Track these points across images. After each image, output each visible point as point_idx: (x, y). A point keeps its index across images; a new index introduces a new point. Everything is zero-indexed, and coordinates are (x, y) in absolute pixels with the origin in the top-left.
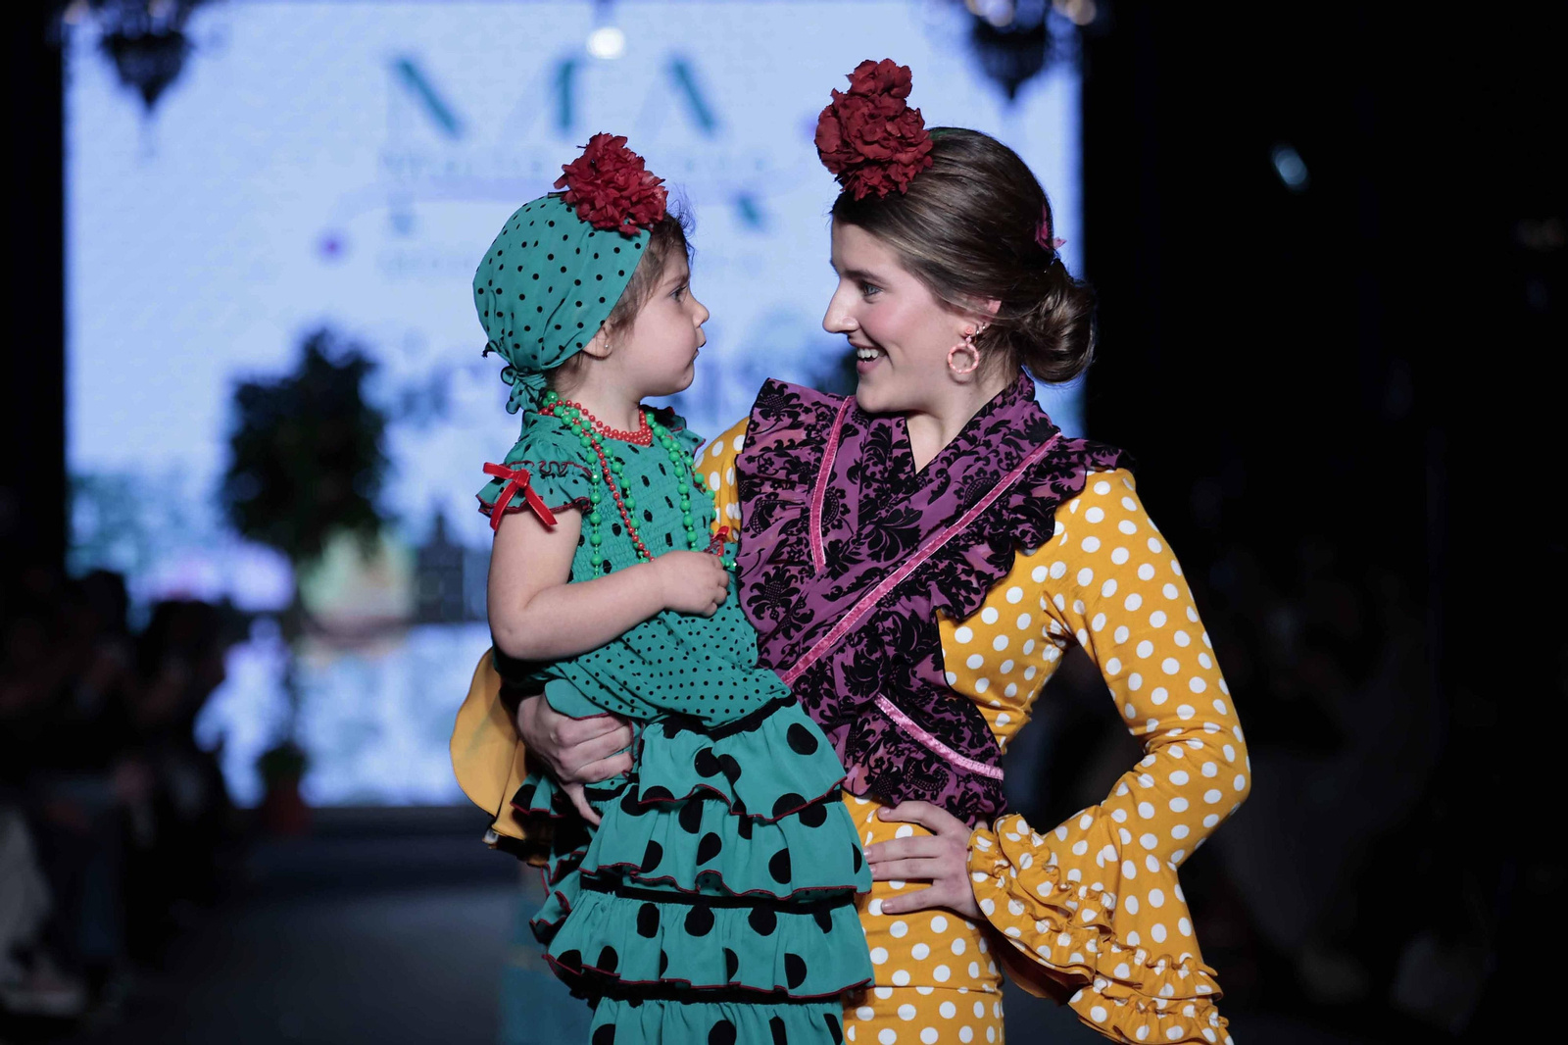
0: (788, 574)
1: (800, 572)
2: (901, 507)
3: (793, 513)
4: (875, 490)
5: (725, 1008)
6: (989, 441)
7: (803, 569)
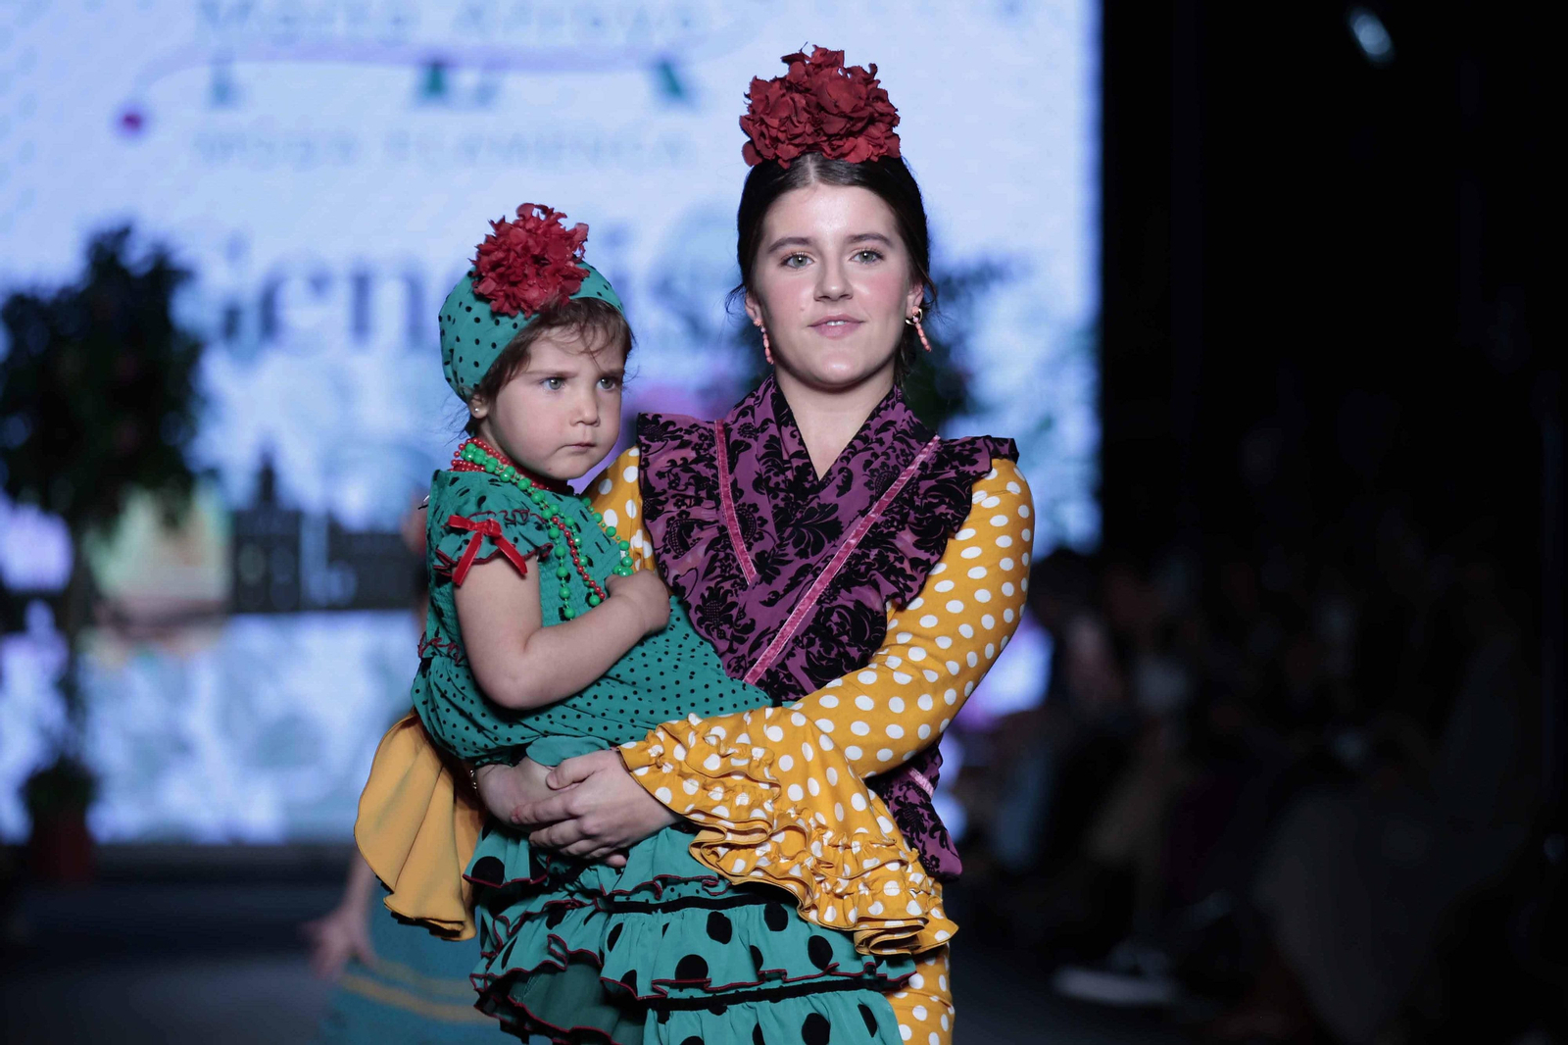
0: (722, 591)
1: (733, 586)
2: (814, 504)
3: (710, 533)
4: (782, 500)
5: (813, 1000)
6: (881, 438)
7: (735, 582)
